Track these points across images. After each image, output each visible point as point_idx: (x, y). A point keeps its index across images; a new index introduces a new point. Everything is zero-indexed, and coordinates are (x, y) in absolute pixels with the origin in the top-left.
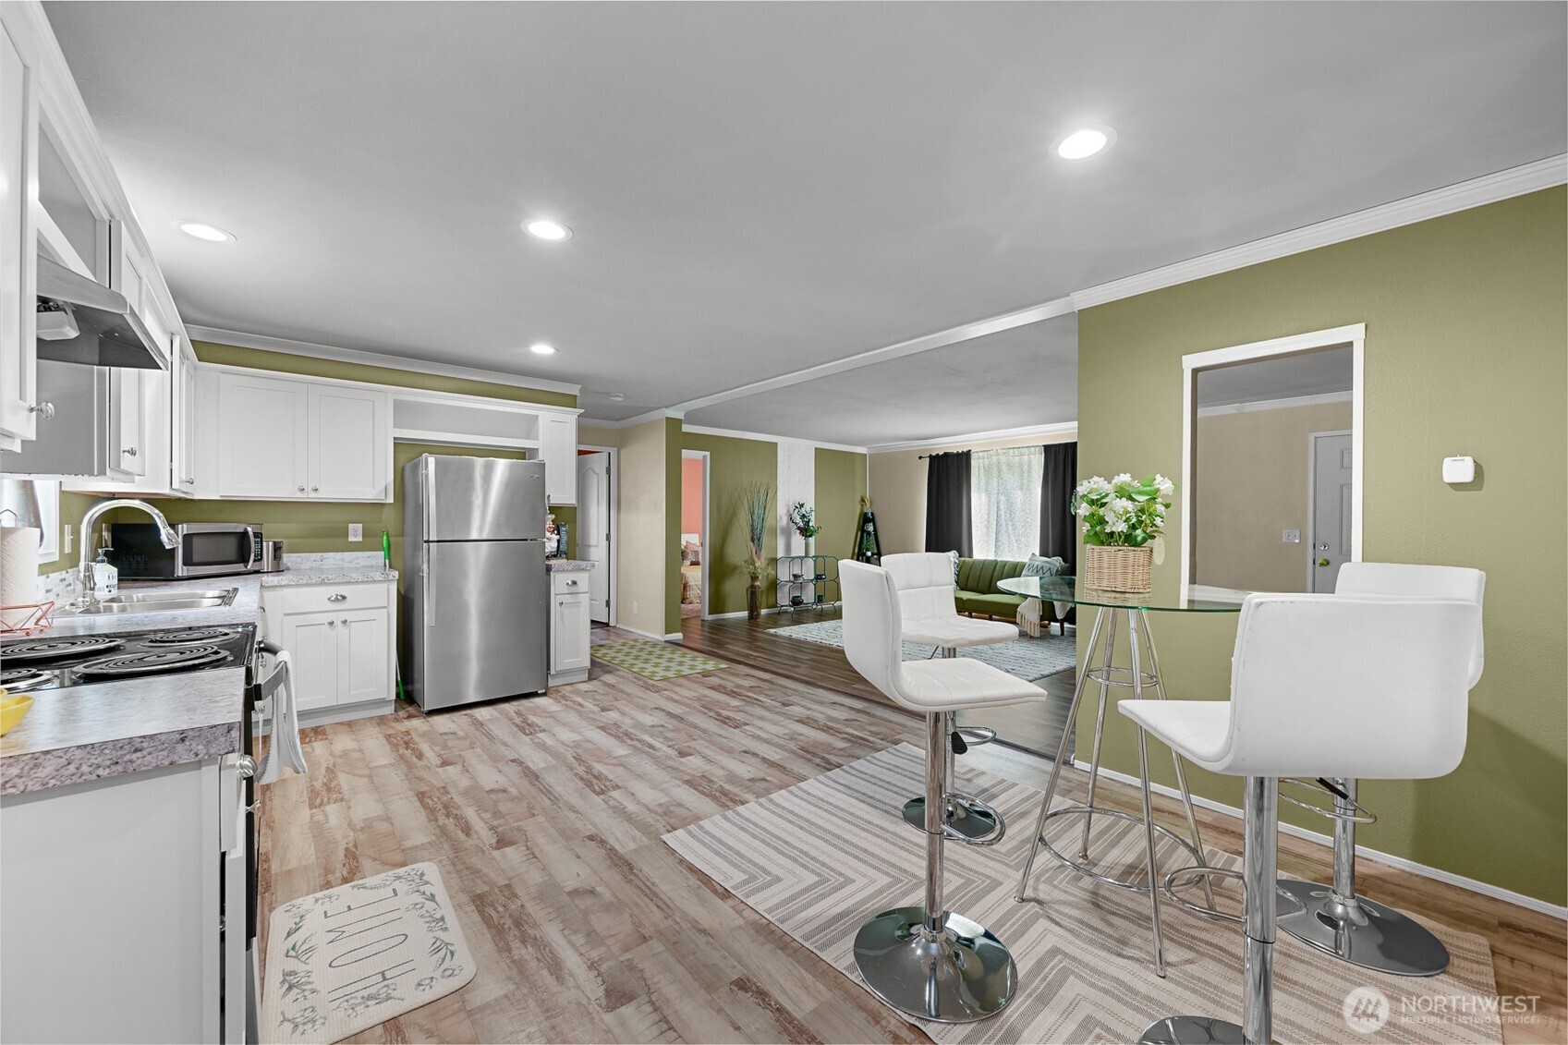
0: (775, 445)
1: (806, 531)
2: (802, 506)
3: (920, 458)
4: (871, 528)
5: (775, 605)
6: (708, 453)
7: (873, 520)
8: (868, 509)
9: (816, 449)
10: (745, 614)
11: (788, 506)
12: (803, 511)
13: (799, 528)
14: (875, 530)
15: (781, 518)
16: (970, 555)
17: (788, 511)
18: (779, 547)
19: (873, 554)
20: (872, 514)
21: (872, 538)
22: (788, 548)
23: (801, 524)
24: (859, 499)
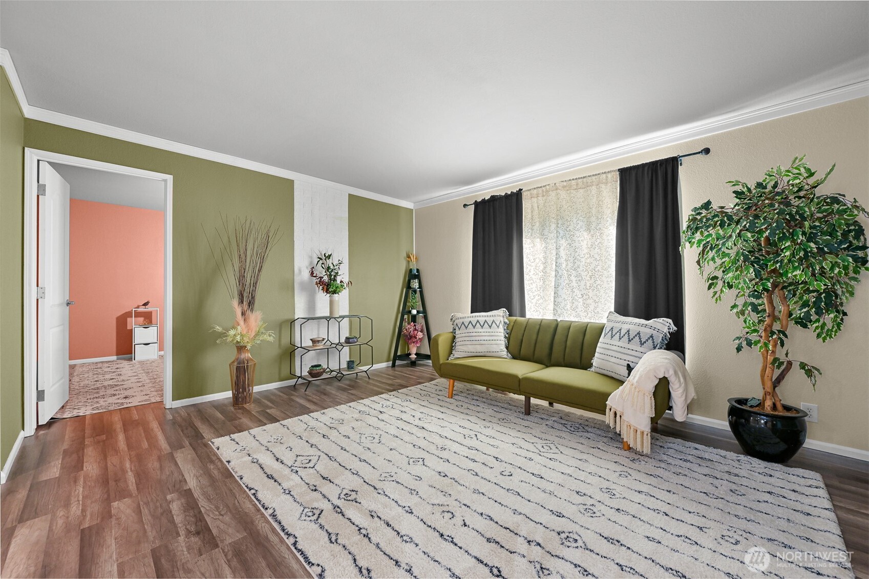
0: (291, 183)
1: (329, 286)
2: (329, 256)
3: (465, 206)
4: (415, 284)
5: (292, 375)
6: (170, 178)
7: (418, 276)
8: (414, 266)
9: (350, 195)
10: (229, 394)
11: (311, 257)
12: (329, 262)
13: (321, 282)
14: (420, 287)
15: (300, 271)
16: (523, 314)
17: (311, 263)
18: (296, 306)
19: (418, 312)
20: (418, 270)
21: (418, 295)
22: (311, 305)
23: (326, 278)
24: (405, 255)
